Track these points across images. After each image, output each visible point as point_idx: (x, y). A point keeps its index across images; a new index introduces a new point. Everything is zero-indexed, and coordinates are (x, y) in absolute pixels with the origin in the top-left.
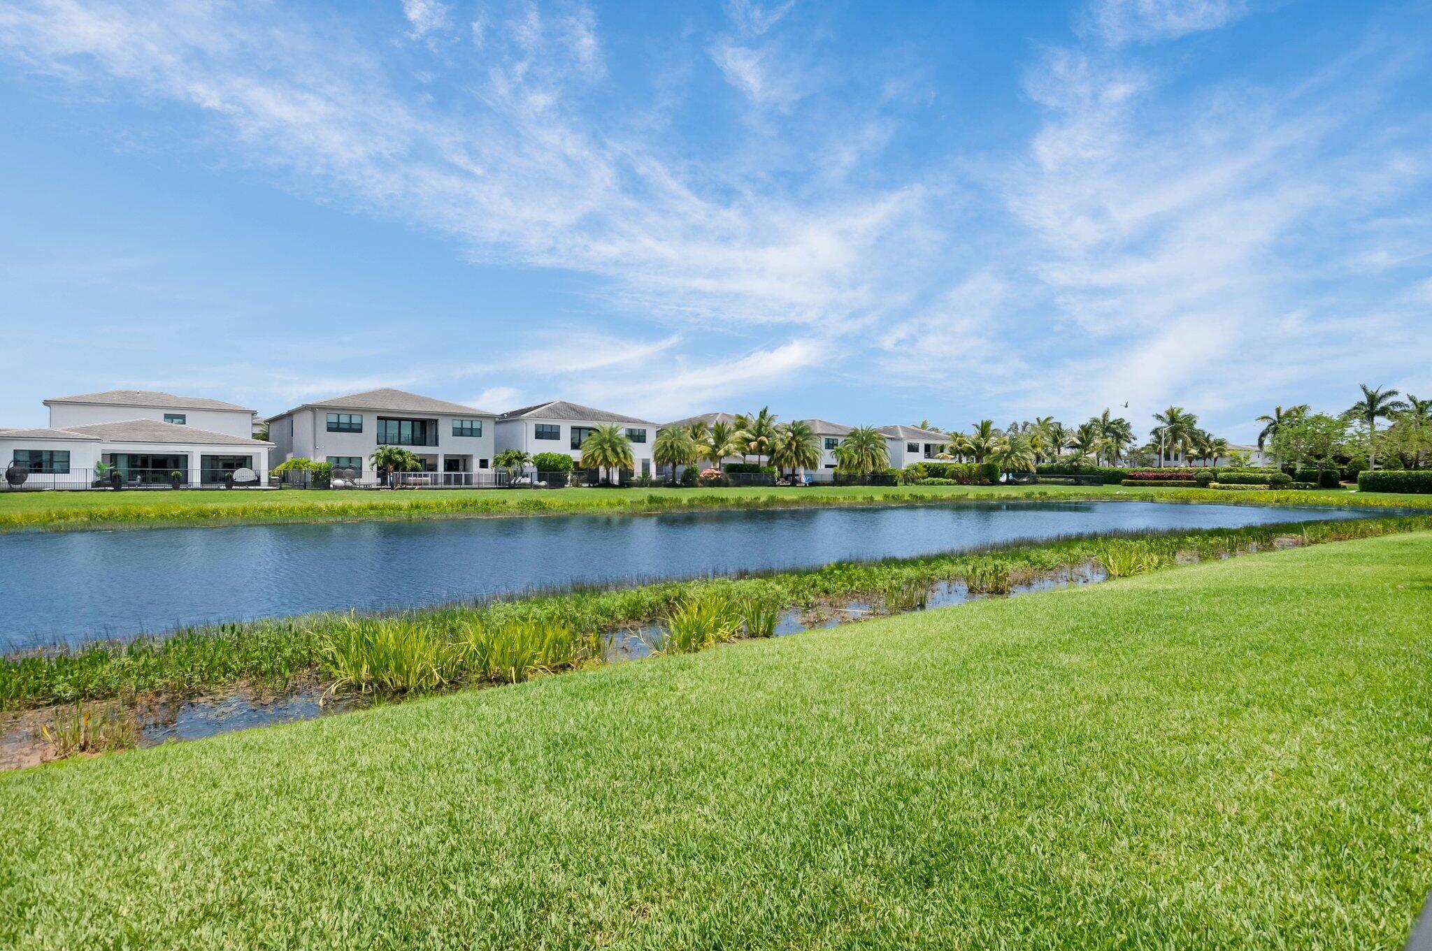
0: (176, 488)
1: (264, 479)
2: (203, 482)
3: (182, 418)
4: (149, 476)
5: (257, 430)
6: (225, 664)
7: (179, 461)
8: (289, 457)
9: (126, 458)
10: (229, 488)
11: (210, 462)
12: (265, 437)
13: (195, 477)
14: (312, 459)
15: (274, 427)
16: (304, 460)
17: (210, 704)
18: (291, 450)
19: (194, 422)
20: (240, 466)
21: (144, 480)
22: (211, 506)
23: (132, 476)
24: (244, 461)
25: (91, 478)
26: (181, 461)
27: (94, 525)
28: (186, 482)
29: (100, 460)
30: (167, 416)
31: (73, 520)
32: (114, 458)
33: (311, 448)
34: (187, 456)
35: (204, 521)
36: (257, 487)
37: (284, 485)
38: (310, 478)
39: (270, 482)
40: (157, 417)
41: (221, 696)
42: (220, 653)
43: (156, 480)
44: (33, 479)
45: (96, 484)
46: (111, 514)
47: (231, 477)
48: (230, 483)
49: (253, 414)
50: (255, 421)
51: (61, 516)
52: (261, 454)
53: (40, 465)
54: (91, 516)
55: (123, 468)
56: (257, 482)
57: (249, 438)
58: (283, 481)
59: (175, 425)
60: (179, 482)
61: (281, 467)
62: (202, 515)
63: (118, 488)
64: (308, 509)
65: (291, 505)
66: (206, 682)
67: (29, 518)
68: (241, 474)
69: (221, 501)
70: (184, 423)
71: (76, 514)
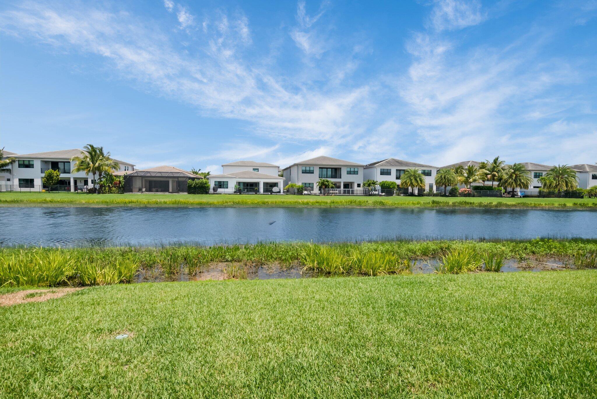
0: (256, 194)
1: (282, 191)
2: (264, 192)
3: (258, 169)
4: (249, 189)
5: (280, 173)
6: (271, 255)
7: (257, 184)
8: (290, 183)
9: (242, 183)
10: (271, 194)
11: (266, 184)
12: (282, 176)
13: (262, 190)
14: (297, 183)
15: (285, 172)
16: (294, 184)
17: (267, 268)
18: (290, 180)
19: (262, 171)
20: (274, 186)
21: (247, 191)
22: (266, 200)
23: (244, 189)
24: (275, 185)
25: (234, 190)
26: (258, 184)
27: (235, 205)
28: (259, 192)
29: (236, 184)
30: (253, 169)
31: (229, 203)
32: (239, 183)
33: (297, 179)
35: (265, 205)
37: (288, 193)
38: (296, 191)
39: (284, 192)
40: (251, 169)
41: (270, 266)
42: (270, 251)
43: (251, 191)
44: (220, 190)
45: (235, 192)
46: (239, 202)
47: (272, 190)
48: (272, 192)
49: (278, 167)
50: (279, 170)
51: (227, 202)
52: (281, 182)
53: (221, 186)
54: (233, 202)
55: (242, 187)
56: (279, 192)
57: (277, 176)
58: (288, 192)
59: (256, 172)
60: (257, 192)
61: (287, 187)
62: (264, 203)
63: (240, 194)
64: (296, 202)
65: (290, 200)
66: (266, 260)
67: (218, 202)
68: (275, 189)
69: (270, 199)
70: (258, 171)
71: (230, 202)
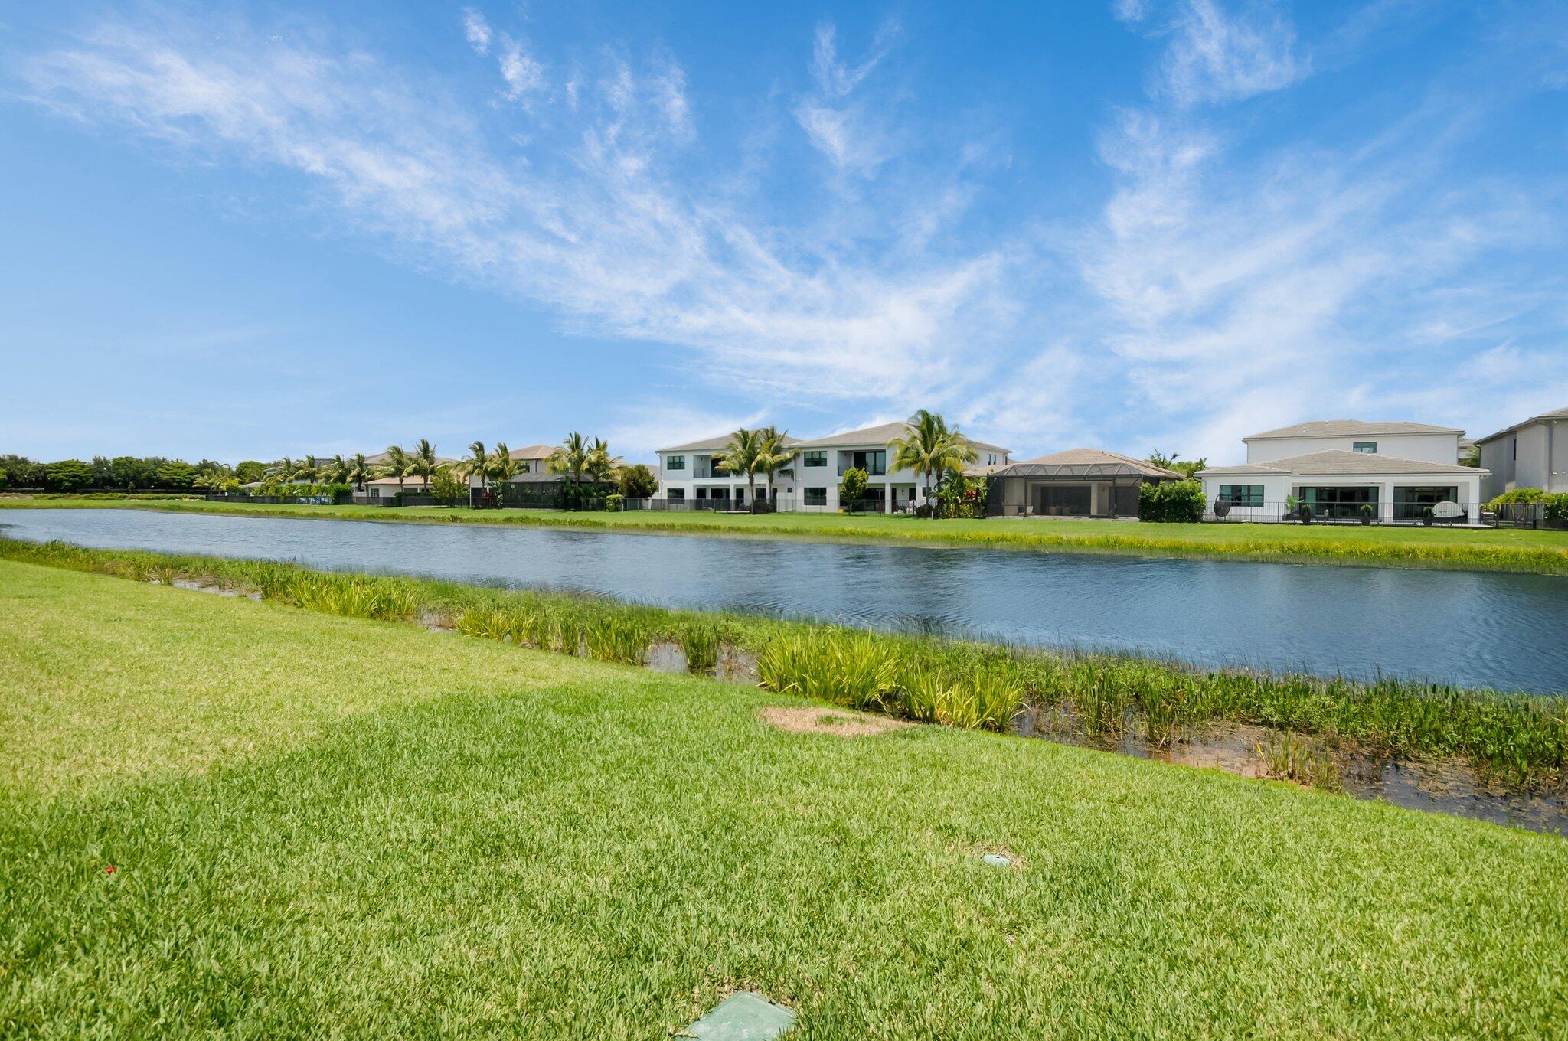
0: (1366, 523)
1: (1474, 515)
2: (1396, 517)
3: (1373, 446)
4: (1338, 510)
5: (1464, 455)
6: (1436, 731)
7: (1368, 494)
8: (1510, 488)
9: (1314, 491)
10: (1428, 524)
11: (1404, 494)
12: (1475, 463)
13: (1387, 511)
14: (1545, 488)
15: (1486, 453)
16: (1533, 490)
17: (1419, 773)
18: (1512, 477)
19: (1387, 450)
20: (1440, 499)
21: (1331, 514)
22: (1406, 545)
23: (1320, 509)
24: (1447, 493)
25: (1282, 512)
26: (1372, 494)
27: (1290, 559)
28: (1376, 516)
29: (1290, 494)
30: (1356, 445)
31: (1266, 551)
32: (1303, 491)
33: (1544, 474)
34: (1378, 488)
35: (1398, 561)
36: (1464, 525)
37: (1501, 523)
38: (1541, 514)
39: (1482, 518)
40: (1346, 446)
41: (1434, 767)
42: (1430, 718)
43: (1344, 515)
44: (1235, 512)
45: (1287, 518)
46: (1301, 548)
47: (1431, 511)
48: (1429, 519)
49: (1459, 436)
50: (1461, 444)
51: (1258, 547)
52: (1470, 484)
53: (1239, 498)
54: (1282, 548)
55: (1311, 502)
56: (1464, 518)
57: (1453, 463)
58: (1500, 518)
59: (1366, 453)
60: (1369, 517)
61: (1499, 500)
62: (1396, 555)
63: (1307, 523)
64: (1540, 556)
65: (1513, 549)
66: (1414, 746)
67: (1231, 547)
68: (1442, 509)
69: (1418, 539)
70: (1375, 451)
71: (1270, 546)
